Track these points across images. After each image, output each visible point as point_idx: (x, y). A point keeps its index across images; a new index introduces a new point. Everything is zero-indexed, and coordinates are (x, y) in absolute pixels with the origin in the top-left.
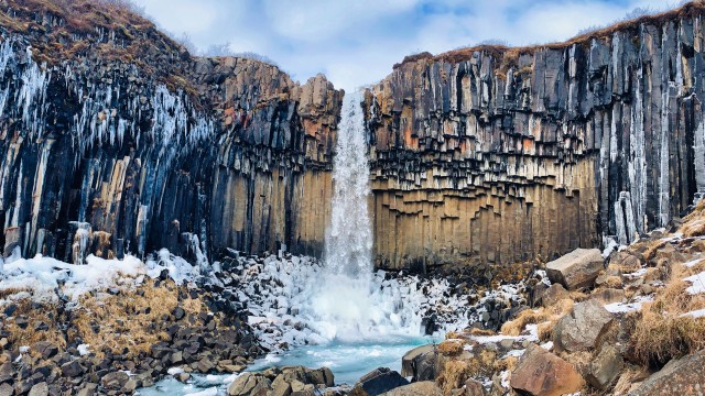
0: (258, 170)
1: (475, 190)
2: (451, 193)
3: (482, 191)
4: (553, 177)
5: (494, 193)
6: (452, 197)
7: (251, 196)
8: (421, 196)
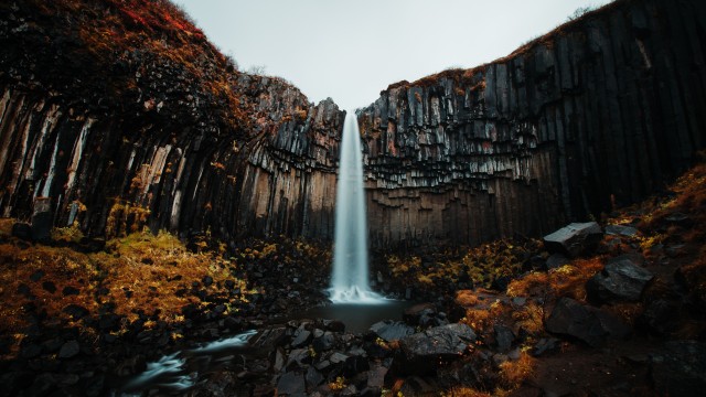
0: (280, 170)
1: (444, 187)
2: (425, 190)
3: (451, 187)
4: (510, 171)
5: (460, 188)
6: (426, 193)
7: (273, 191)
8: (402, 193)
